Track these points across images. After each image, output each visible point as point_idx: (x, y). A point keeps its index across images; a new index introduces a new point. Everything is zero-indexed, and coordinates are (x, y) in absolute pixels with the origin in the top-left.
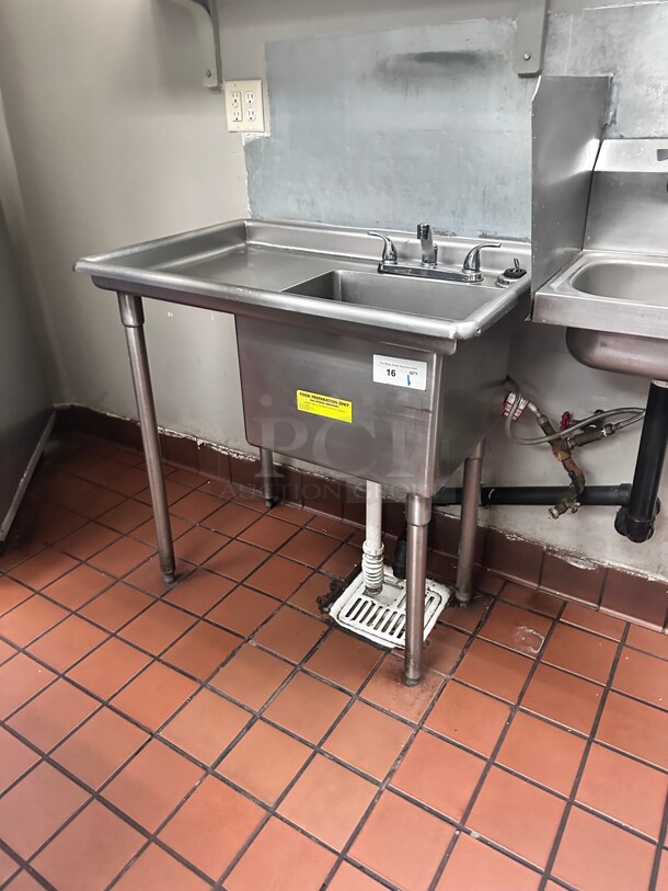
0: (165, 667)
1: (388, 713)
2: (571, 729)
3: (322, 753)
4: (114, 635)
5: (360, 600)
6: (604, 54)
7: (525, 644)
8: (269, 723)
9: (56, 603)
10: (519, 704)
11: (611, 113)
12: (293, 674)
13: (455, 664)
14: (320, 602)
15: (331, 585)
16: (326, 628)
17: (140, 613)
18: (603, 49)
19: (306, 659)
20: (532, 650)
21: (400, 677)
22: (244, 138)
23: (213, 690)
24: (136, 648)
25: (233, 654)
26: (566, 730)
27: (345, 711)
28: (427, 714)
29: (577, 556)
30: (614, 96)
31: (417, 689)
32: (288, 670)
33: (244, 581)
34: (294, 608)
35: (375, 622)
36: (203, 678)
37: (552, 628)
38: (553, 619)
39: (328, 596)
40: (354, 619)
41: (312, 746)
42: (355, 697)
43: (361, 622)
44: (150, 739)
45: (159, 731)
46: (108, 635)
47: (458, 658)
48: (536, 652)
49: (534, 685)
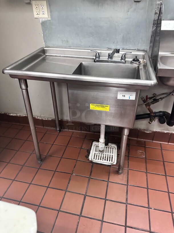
0: (52, 189)
1: (118, 183)
2: (161, 174)
3: (107, 200)
4: (31, 184)
5: (95, 153)
7: (141, 155)
8: (89, 196)
10: (147, 171)
12: (89, 180)
13: (128, 165)
14: (86, 157)
15: (87, 151)
16: (91, 164)
17: (36, 174)
19: (90, 175)
21: (117, 172)
22: (41, 20)
23: (69, 192)
24: (40, 185)
25: (70, 180)
27: (107, 186)
28: (128, 181)
29: (147, 130)
31: (122, 175)
32: (87, 179)
33: (62, 156)
34: (80, 161)
35: (102, 158)
36: (65, 189)
37: (145, 149)
38: (144, 147)
39: (88, 154)
40: (96, 159)
41: (104, 199)
42: (108, 181)
43: (98, 159)
44: (58, 212)
45: (60, 209)
46: (29, 184)
47: (127, 163)
48: (144, 156)
49: (148, 165)
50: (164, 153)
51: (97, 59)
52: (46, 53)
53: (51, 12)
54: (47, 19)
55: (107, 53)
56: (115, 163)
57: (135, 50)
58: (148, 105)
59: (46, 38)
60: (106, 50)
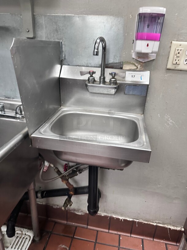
6: (57, 33)
11: (64, 56)
18: (57, 30)
29: (78, 211)
30: (63, 49)
37: (71, 242)
38: (72, 237)
50: (97, 249)
58: (64, 178)
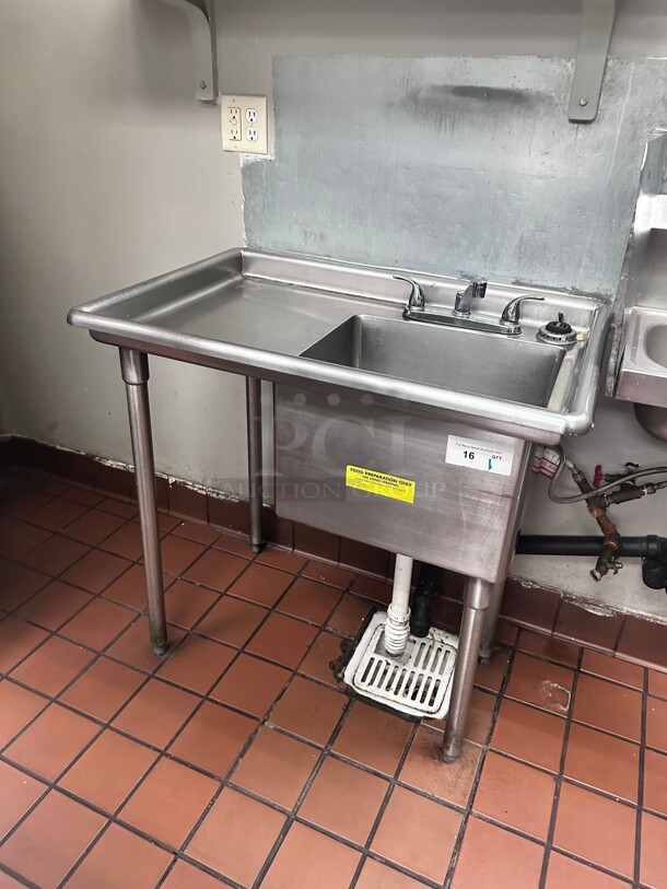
0: (176, 764)
1: (431, 798)
2: (619, 797)
3: (372, 856)
4: (107, 726)
5: (372, 659)
7: (553, 701)
8: (306, 824)
9: (30, 689)
10: (562, 772)
12: (321, 760)
13: (488, 731)
14: (334, 668)
15: (342, 645)
16: (346, 699)
17: (134, 695)
19: (332, 740)
20: (562, 708)
21: (437, 752)
22: (243, 159)
23: (235, 788)
24: (137, 741)
25: (250, 741)
26: (614, 799)
27: (386, 800)
28: (473, 796)
29: (595, 604)
31: (456, 766)
32: (315, 756)
33: (244, 647)
34: (308, 678)
35: (394, 686)
36: (222, 774)
37: (575, 680)
38: (574, 670)
39: (340, 660)
40: (371, 683)
41: (359, 849)
42: (394, 782)
43: (379, 686)
44: (175, 861)
45: (183, 849)
46: (100, 728)
47: (490, 724)
48: (566, 710)
49: (572, 749)
50: (652, 709)
51: (415, 309)
52: (247, 269)
53: (278, 134)
54: (263, 157)
55: (454, 290)
56: (440, 716)
57: (564, 290)
58: (597, 504)
59: (252, 218)
60: (452, 282)
